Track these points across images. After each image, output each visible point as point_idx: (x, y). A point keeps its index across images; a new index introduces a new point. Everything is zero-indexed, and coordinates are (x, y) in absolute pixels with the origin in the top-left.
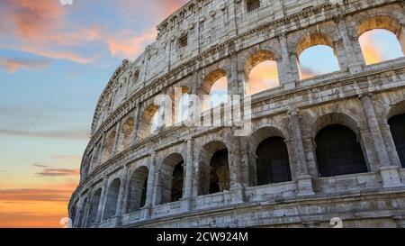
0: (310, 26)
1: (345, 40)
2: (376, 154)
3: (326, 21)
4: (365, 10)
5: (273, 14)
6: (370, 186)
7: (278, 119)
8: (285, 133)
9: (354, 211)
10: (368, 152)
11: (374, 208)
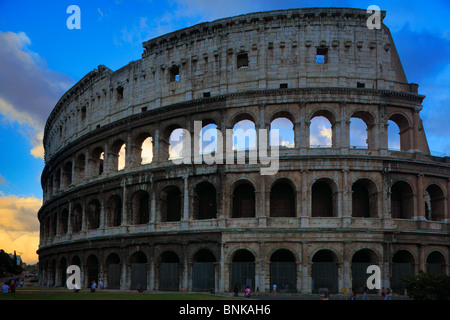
0: (282, 103)
1: (303, 124)
2: (302, 208)
3: (294, 103)
4: (320, 103)
5: (258, 81)
6: (294, 226)
7: (252, 175)
8: (255, 186)
9: (284, 238)
10: (298, 206)
11: (294, 237)
